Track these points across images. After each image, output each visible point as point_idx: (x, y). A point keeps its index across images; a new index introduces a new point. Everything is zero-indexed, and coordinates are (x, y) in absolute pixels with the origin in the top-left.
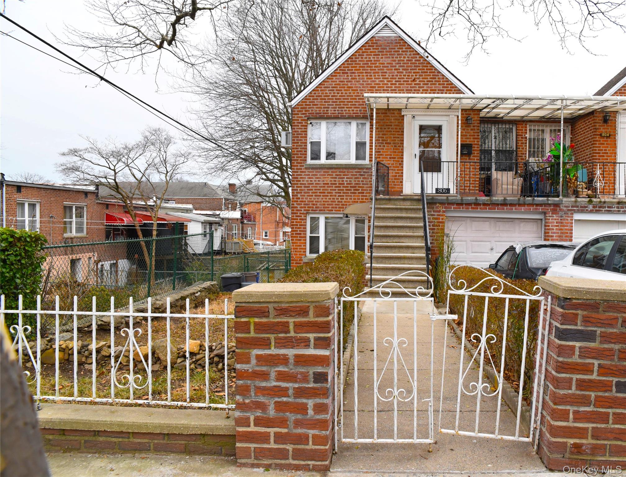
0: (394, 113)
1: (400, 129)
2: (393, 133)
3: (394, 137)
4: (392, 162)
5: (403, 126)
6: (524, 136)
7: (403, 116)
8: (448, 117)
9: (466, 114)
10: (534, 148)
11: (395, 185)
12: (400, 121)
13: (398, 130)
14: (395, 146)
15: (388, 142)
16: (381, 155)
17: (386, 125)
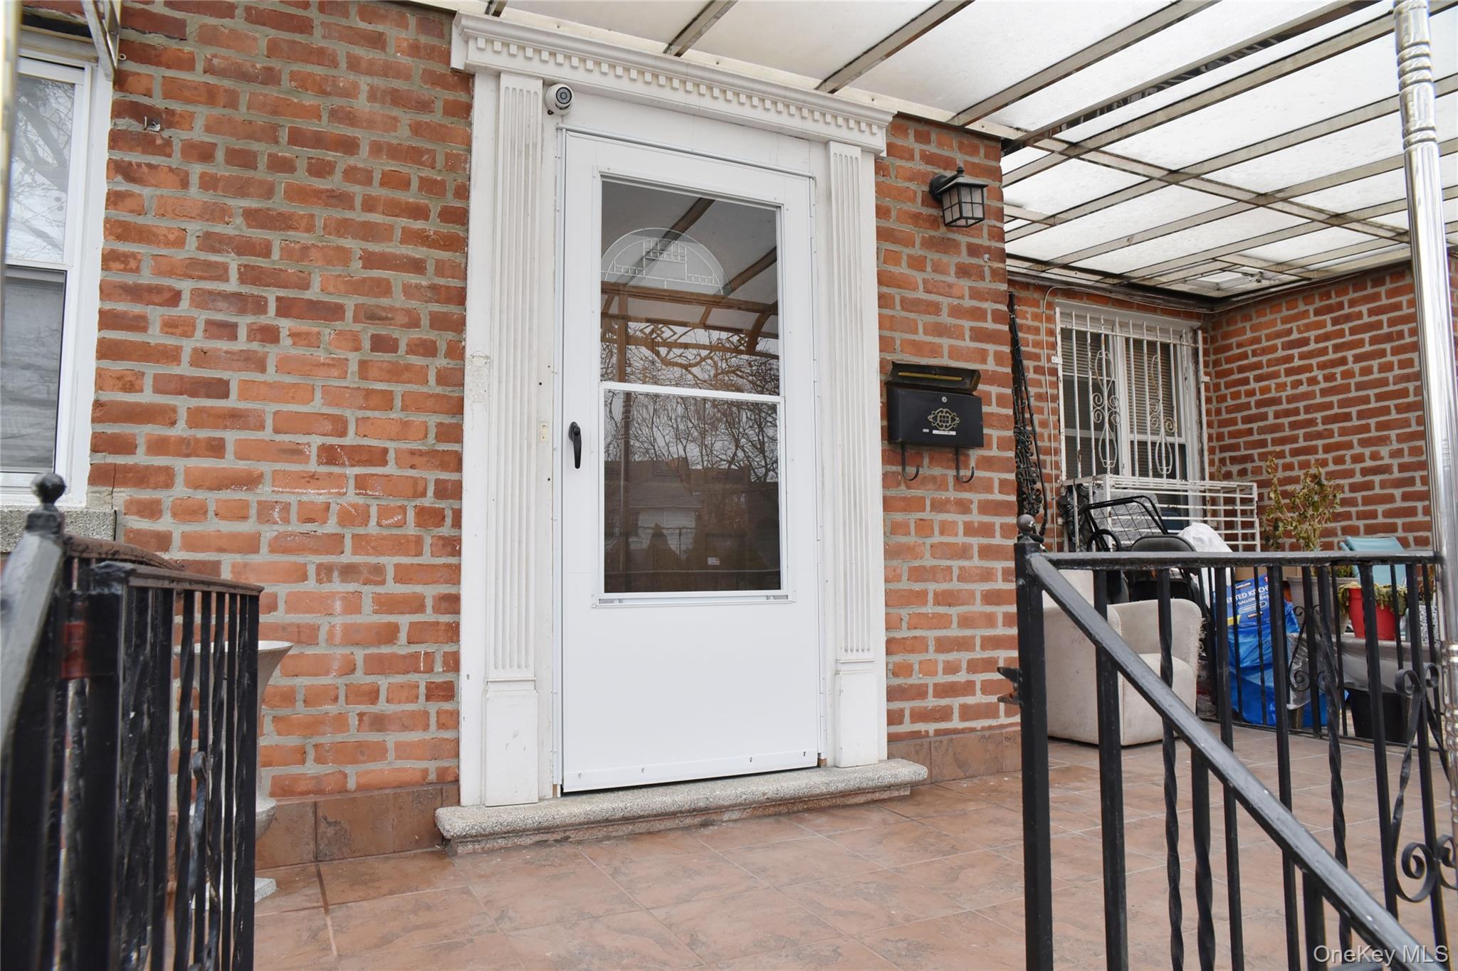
0: (377, 41)
1: (429, 186)
2: (358, 216)
3: (371, 261)
4: (352, 497)
5: (460, 162)
6: (1044, 363)
7: (466, 78)
8: (816, 153)
9: (928, 159)
10: (1085, 425)
11: (379, 723)
12: (437, 117)
13: (411, 196)
14: (380, 344)
15: (314, 293)
16: (235, 418)
17: (297, 138)
